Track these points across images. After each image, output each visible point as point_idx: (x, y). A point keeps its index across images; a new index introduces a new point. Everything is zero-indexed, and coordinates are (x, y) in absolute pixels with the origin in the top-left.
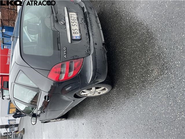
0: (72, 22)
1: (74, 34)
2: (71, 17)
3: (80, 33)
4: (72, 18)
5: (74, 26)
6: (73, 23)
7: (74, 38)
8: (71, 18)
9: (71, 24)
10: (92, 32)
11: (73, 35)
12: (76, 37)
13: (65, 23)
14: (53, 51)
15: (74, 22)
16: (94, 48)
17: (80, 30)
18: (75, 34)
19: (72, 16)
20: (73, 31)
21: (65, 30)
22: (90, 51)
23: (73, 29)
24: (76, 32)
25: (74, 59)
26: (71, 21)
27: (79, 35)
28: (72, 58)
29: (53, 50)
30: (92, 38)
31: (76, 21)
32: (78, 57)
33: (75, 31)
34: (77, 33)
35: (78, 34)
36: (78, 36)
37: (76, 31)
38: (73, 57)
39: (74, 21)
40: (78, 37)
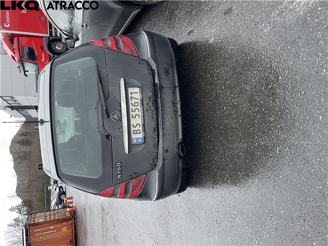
0: (132, 109)
1: (134, 133)
2: (131, 97)
3: (144, 131)
4: (134, 101)
5: (135, 117)
6: (135, 111)
7: (134, 142)
8: (131, 100)
9: (131, 113)
10: (163, 129)
11: (133, 136)
12: (137, 139)
13: (121, 116)
14: (102, 171)
15: (135, 109)
16: (164, 159)
17: (144, 125)
18: (137, 133)
19: (134, 95)
20: (132, 129)
21: (120, 130)
22: (157, 159)
23: (133, 125)
24: (138, 130)
25: (132, 179)
26: (131, 107)
27: (141, 135)
28: (130, 177)
29: (102, 169)
30: (162, 140)
31: (139, 107)
32: (138, 174)
33: (136, 129)
34: (138, 132)
35: (140, 133)
36: (140, 138)
37: (138, 128)
38: (131, 175)
39: (136, 107)
40: (140, 140)
